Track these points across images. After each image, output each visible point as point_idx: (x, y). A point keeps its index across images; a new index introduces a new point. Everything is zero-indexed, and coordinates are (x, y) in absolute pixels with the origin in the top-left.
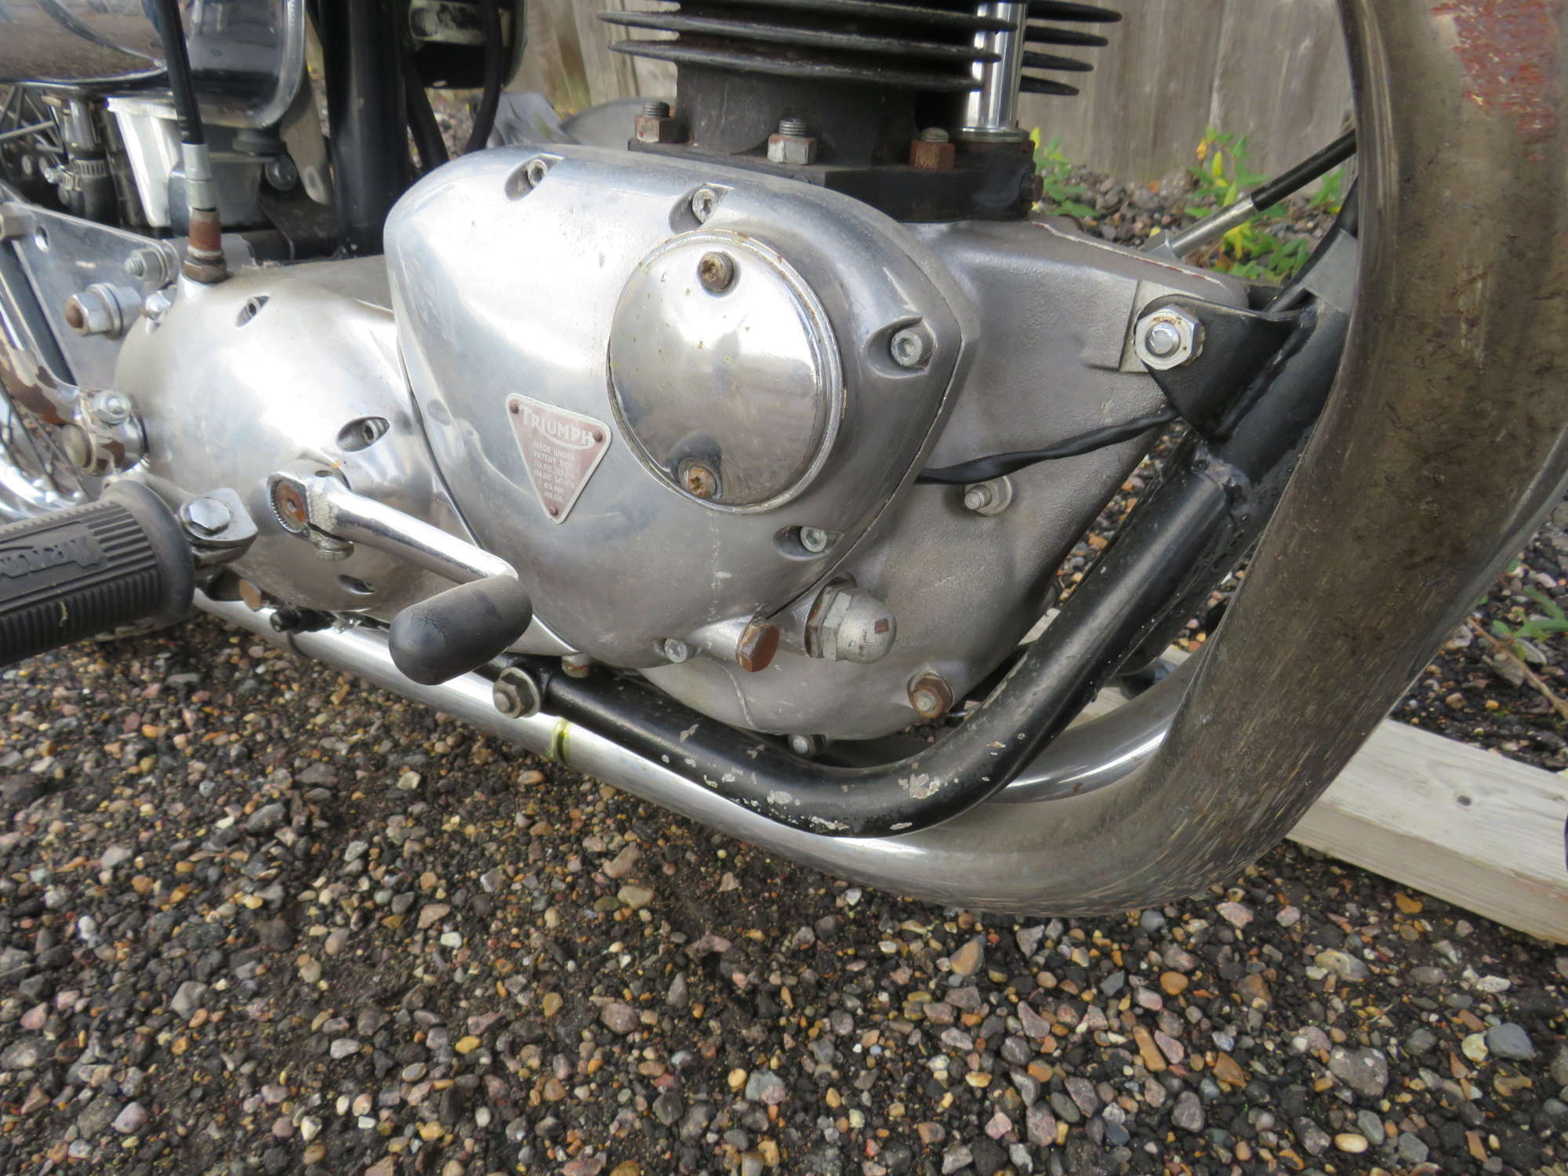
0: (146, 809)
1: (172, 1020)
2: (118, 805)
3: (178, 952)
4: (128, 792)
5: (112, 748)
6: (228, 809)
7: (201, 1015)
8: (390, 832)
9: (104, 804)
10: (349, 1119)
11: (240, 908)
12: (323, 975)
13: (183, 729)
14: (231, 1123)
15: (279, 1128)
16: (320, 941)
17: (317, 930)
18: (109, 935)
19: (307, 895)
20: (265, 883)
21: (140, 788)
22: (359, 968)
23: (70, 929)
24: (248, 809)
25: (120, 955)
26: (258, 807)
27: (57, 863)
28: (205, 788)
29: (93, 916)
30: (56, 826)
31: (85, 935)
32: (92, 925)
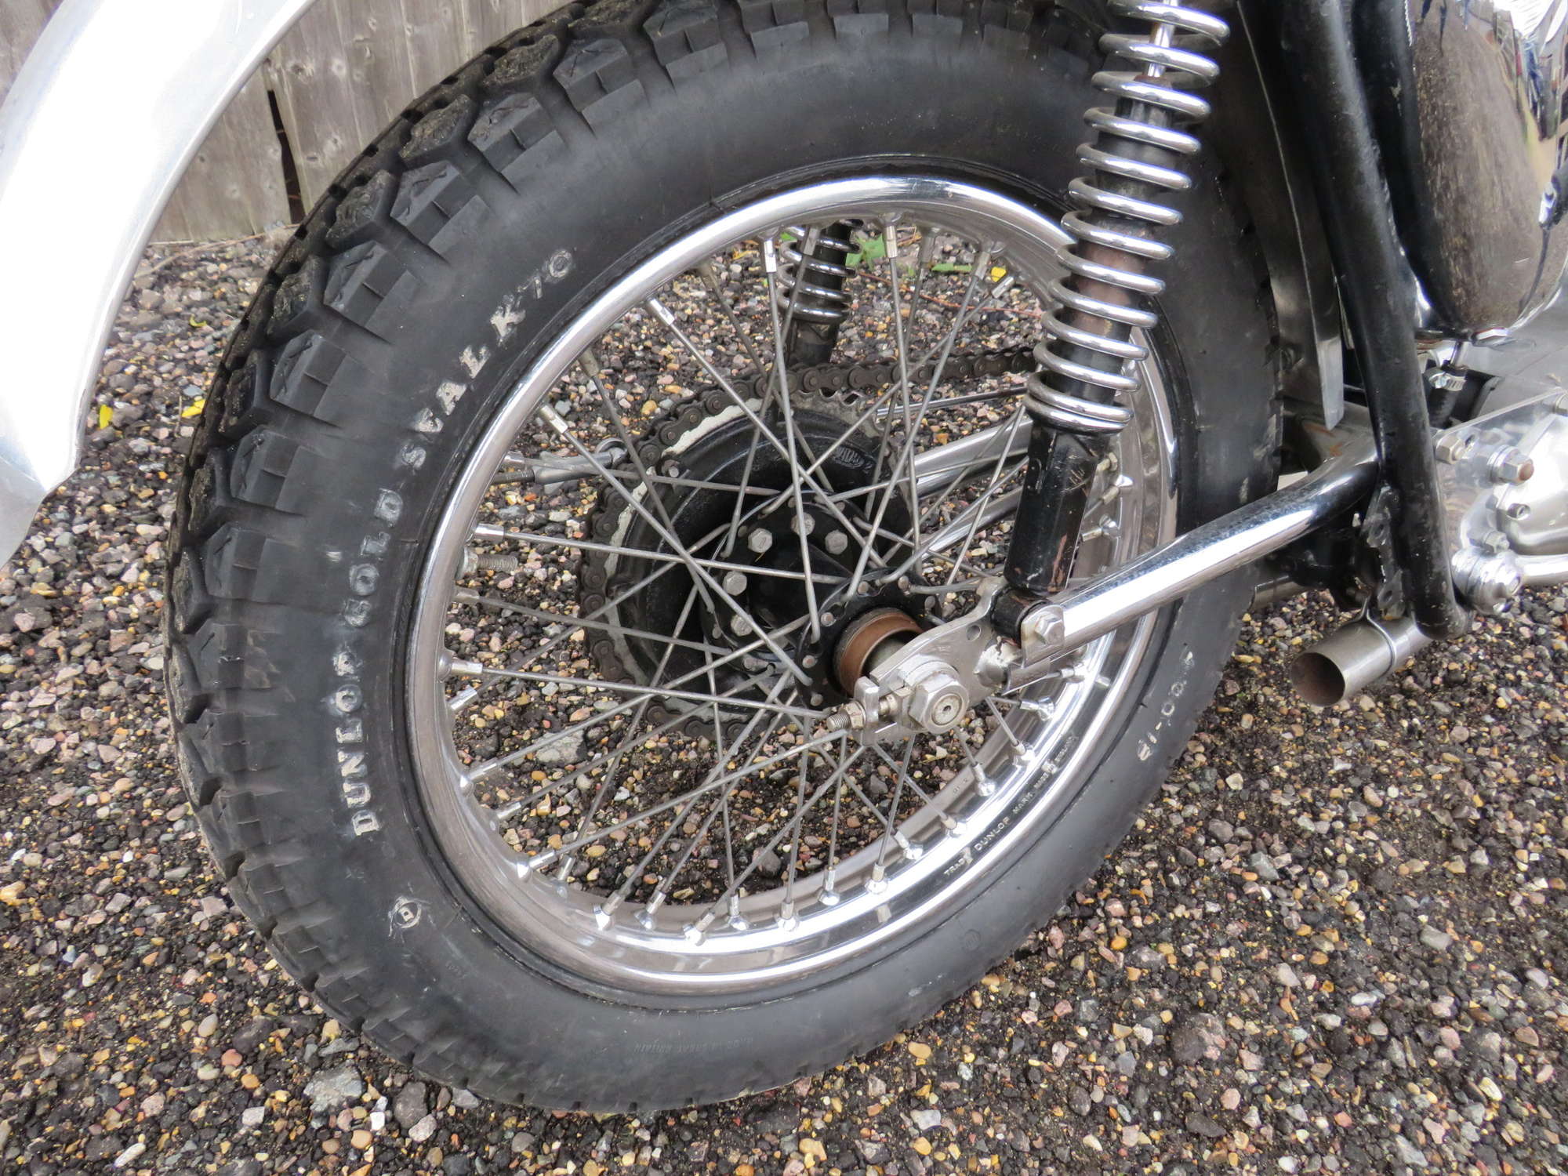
0: (1225, 953)
1: (1454, 949)
2: (1217, 973)
3: (1395, 940)
4: (1201, 966)
5: (1134, 974)
8: (1286, 803)
9: (1213, 985)
10: (1534, 864)
11: (1353, 897)
12: (1418, 860)
13: (1127, 919)
16: (1388, 859)
17: (1381, 859)
18: (1374, 984)
19: (1342, 859)
20: (1334, 881)
21: (1199, 954)
22: (1410, 843)
23: (1366, 1011)
25: (1393, 978)
27: (1287, 1019)
28: (1212, 908)
29: (1353, 994)
30: (1236, 1022)
31: (1372, 999)
32: (1362, 994)
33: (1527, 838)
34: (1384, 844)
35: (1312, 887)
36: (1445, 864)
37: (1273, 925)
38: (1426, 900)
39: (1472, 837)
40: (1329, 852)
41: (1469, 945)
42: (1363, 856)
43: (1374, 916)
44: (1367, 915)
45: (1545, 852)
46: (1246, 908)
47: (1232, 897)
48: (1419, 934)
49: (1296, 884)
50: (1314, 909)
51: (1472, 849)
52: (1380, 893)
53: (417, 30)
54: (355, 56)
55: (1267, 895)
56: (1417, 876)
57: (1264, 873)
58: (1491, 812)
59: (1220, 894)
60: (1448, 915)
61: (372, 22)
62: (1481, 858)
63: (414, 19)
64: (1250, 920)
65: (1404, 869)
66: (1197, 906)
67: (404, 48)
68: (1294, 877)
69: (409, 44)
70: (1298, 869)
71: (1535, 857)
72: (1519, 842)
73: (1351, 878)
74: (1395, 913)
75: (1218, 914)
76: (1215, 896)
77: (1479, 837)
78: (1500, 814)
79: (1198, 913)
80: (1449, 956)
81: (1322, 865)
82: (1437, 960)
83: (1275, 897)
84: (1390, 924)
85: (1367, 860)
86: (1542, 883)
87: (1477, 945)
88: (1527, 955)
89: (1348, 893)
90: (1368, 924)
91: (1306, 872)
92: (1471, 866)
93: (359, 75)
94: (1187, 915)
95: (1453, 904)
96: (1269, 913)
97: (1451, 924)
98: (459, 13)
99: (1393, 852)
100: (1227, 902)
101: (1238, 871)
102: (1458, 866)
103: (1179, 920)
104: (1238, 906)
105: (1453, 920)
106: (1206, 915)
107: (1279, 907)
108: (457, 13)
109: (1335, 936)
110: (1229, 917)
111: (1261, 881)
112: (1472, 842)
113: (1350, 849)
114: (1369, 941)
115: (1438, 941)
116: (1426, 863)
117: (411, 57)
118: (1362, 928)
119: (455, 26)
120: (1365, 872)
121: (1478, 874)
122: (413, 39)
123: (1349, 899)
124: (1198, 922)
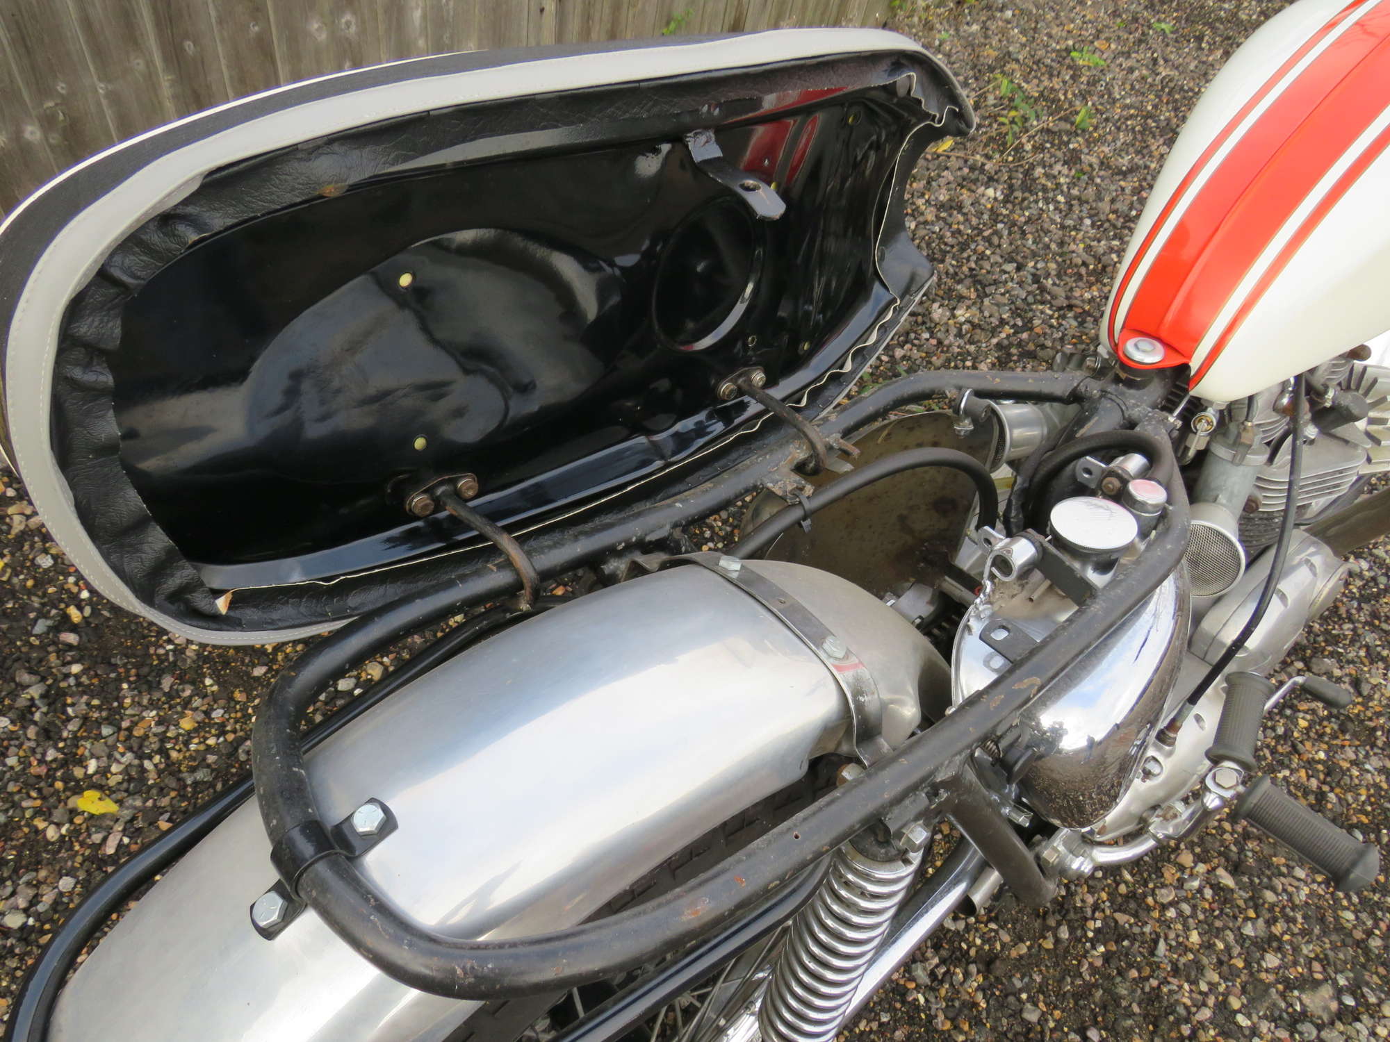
1: (1043, 1020)
3: (1005, 1021)
6: (910, 999)
7: (1041, 1005)
10: (1097, 931)
11: (979, 988)
12: (1023, 941)
14: (1095, 986)
15: (1099, 963)
16: (1003, 945)
17: (998, 947)
19: (973, 952)
20: (967, 975)
22: (1018, 926)
24: (912, 985)
26: (912, 979)
33: (1096, 907)
34: (1001, 932)
35: (952, 985)
36: (1041, 941)
37: (925, 1026)
38: (1026, 980)
39: (1059, 912)
40: (964, 946)
41: (1052, 1014)
42: (987, 947)
43: (992, 1002)
44: (988, 1002)
45: (1105, 919)
46: (907, 1013)
47: (898, 1005)
48: (1021, 1011)
49: (942, 982)
50: (953, 1006)
51: (1059, 924)
52: (997, 978)
53: (110, 87)
54: (47, 122)
55: (922, 1000)
56: (1021, 957)
57: (920, 981)
58: (1073, 888)
59: (890, 1004)
60: (1040, 991)
61: (61, 87)
62: (1064, 933)
63: (105, 77)
64: (910, 1025)
65: (1014, 954)
66: (874, 1020)
67: (99, 105)
68: (940, 977)
69: (104, 102)
70: (943, 970)
71: (1099, 924)
72: (1089, 912)
73: (979, 972)
74: (1006, 996)
75: (889, 1022)
76: (887, 1006)
77: (1064, 912)
78: (1079, 890)
79: (875, 1026)
80: (1039, 1028)
81: (960, 961)
82: (1031, 1035)
83: (927, 1001)
84: (1002, 1006)
85: (990, 949)
86: (1102, 949)
87: (1057, 1013)
88: (1088, 1013)
89: (976, 984)
90: (988, 1010)
91: (948, 971)
92: (1057, 941)
93: (55, 139)
94: (867, 1029)
95: (1043, 978)
96: (923, 1016)
97: (1041, 997)
98: (152, 62)
99: (1006, 938)
100: (895, 1009)
101: (902, 982)
102: (1049, 944)
103: (862, 1033)
104: (903, 1012)
105: (1043, 993)
106: (881, 1025)
107: (930, 1009)
108: (149, 64)
109: (966, 1027)
110: (895, 1024)
111: (918, 988)
112: (1059, 918)
113: (978, 942)
114: (988, 1025)
115: (1032, 1016)
116: (1028, 943)
117: (109, 113)
118: (984, 1015)
119: (150, 76)
120: (988, 962)
121: (1061, 947)
122: (107, 96)
123: (977, 990)
124: (875, 1033)
